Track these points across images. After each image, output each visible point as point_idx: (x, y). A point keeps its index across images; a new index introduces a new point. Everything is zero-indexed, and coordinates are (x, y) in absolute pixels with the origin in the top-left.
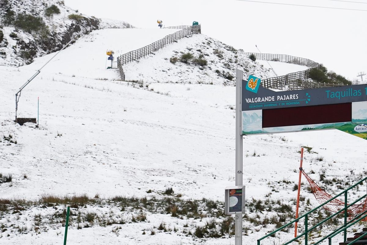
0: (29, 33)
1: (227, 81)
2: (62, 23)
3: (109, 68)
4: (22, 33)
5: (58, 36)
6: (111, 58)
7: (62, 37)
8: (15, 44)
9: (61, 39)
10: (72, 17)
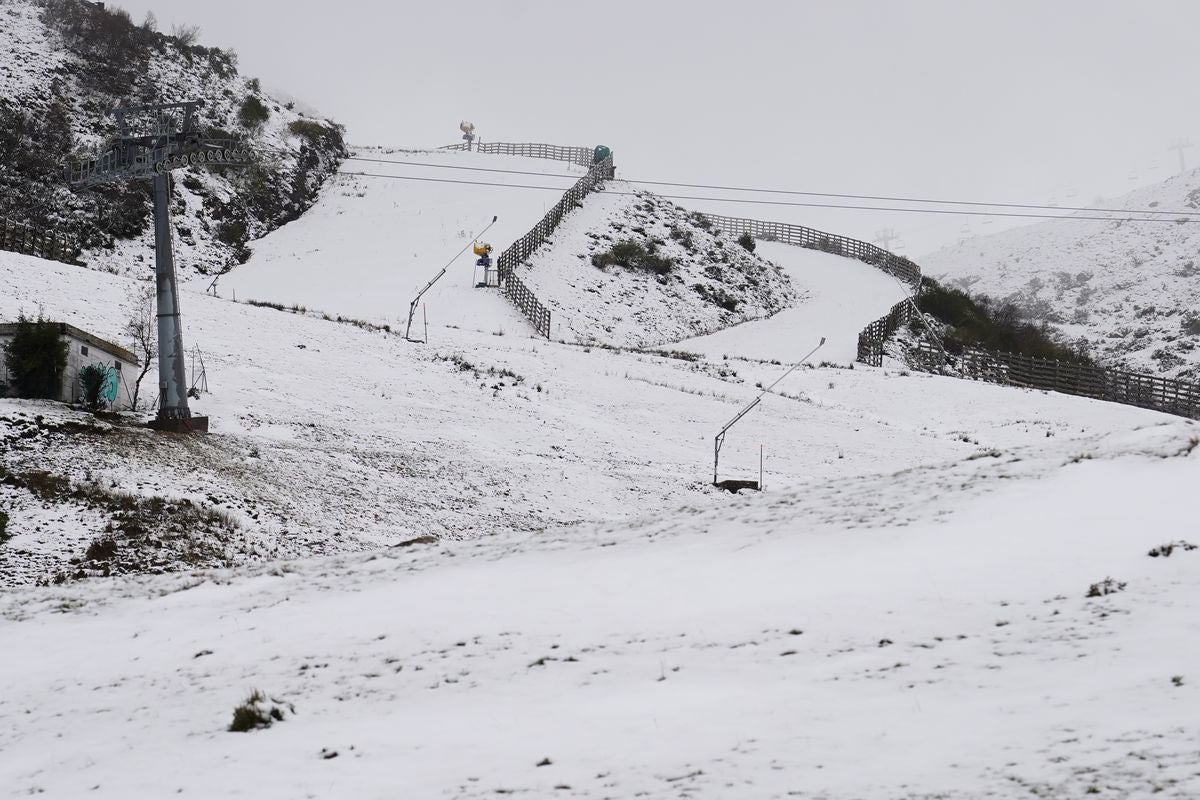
0: (222, 175)
1: (727, 314)
2: (282, 146)
3: (481, 285)
4: (207, 175)
5: (283, 182)
6: (484, 261)
7: (292, 184)
8: (200, 207)
9: (290, 189)
10: (299, 128)
